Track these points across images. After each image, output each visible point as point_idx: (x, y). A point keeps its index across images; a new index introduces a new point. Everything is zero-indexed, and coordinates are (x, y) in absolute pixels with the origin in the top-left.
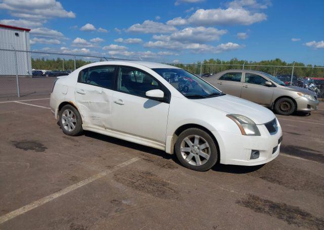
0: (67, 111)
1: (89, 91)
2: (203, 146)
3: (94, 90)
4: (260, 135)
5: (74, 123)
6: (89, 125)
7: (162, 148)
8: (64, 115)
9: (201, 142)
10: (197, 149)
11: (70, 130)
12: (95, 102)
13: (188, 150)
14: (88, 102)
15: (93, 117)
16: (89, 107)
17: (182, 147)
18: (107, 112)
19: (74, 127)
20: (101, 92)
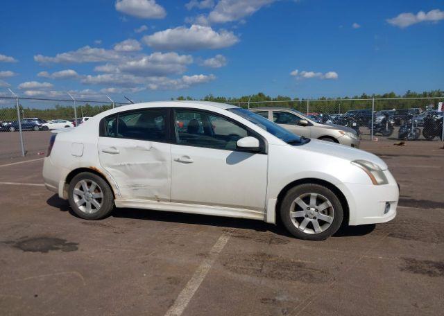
0: (84, 183)
1: (126, 148)
2: (322, 207)
3: (135, 146)
4: (387, 183)
5: (99, 200)
6: (128, 200)
7: (261, 218)
8: (77, 189)
9: (320, 201)
10: (313, 211)
11: (91, 211)
12: (137, 163)
13: (302, 214)
14: (124, 165)
15: (135, 187)
16: (127, 173)
17: (291, 212)
18: (161, 175)
19: (99, 206)
20: (148, 148)
